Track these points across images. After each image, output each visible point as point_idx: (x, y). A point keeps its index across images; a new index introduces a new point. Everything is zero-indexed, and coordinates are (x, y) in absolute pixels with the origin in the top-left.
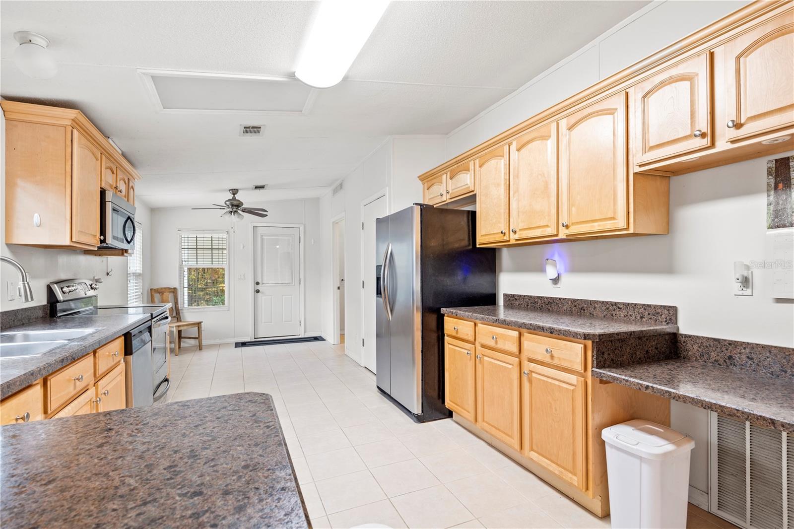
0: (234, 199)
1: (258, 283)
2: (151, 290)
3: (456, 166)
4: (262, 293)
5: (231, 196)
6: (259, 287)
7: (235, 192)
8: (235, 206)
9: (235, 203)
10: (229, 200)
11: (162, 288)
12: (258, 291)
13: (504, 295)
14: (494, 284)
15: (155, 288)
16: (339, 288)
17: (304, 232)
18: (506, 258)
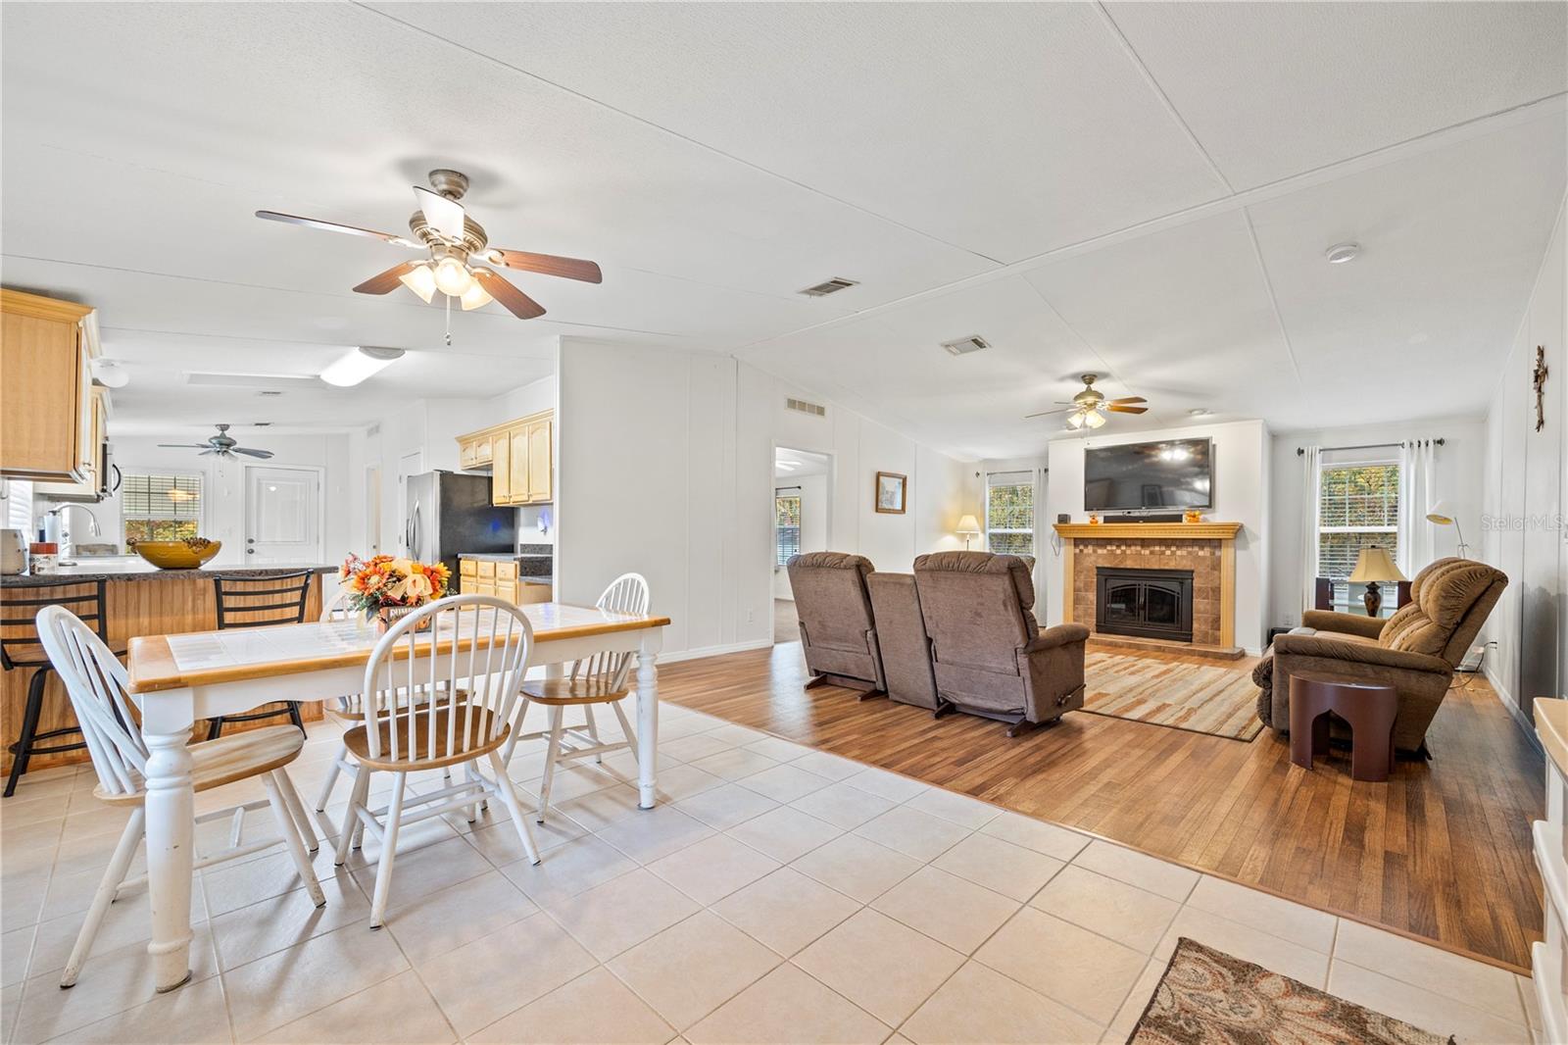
0: (223, 436)
1: (251, 541)
2: (77, 546)
3: (481, 438)
4: (258, 553)
5: (218, 433)
6: (252, 546)
7: (224, 428)
8: (225, 445)
9: (225, 441)
10: (215, 438)
11: (93, 545)
12: (251, 552)
13: (521, 545)
14: (514, 537)
15: (81, 544)
16: (374, 547)
17: (326, 477)
18: (523, 516)
